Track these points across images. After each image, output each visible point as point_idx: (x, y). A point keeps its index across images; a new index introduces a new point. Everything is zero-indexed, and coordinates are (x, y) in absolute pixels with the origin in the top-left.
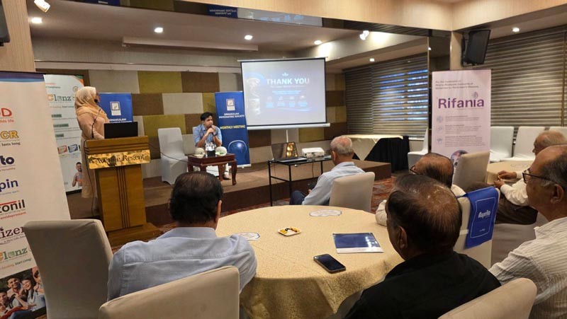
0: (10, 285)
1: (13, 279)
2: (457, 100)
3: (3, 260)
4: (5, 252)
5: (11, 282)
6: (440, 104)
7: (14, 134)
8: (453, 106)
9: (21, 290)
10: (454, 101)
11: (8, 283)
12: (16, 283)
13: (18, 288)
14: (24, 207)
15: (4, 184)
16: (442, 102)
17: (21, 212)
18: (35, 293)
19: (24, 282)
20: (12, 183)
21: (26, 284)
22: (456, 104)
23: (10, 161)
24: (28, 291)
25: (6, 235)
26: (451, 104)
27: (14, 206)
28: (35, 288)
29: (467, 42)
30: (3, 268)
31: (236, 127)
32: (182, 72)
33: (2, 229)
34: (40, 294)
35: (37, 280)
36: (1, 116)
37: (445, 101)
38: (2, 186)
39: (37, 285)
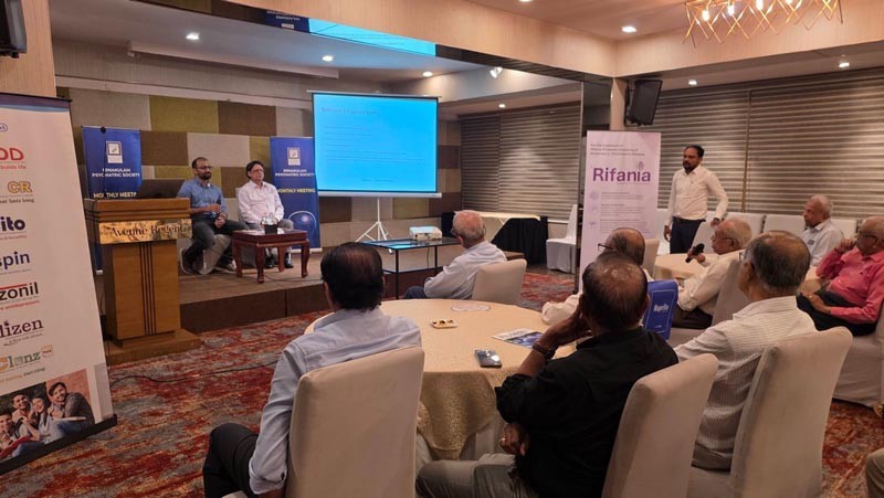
0: (16, 405)
1: (21, 396)
2: (617, 171)
3: (8, 368)
4: (10, 357)
5: (18, 401)
6: (595, 175)
7: (25, 186)
8: (612, 179)
9: (31, 412)
10: (612, 173)
11: (13, 402)
12: (25, 402)
13: (27, 409)
14: (37, 292)
15: (11, 258)
16: (598, 172)
17: (33, 300)
18: (49, 417)
19: (35, 401)
20: (22, 256)
21: (37, 404)
22: (616, 176)
23: (20, 225)
24: (39, 414)
25: (12, 332)
26: (609, 175)
27: (24, 291)
28: (49, 410)
29: (632, 94)
30: (7, 380)
31: (301, 191)
32: (219, 102)
33: (7, 324)
34: (56, 419)
35: (53, 399)
36: (9, 159)
37: (602, 171)
38: (9, 261)
39: (52, 406)
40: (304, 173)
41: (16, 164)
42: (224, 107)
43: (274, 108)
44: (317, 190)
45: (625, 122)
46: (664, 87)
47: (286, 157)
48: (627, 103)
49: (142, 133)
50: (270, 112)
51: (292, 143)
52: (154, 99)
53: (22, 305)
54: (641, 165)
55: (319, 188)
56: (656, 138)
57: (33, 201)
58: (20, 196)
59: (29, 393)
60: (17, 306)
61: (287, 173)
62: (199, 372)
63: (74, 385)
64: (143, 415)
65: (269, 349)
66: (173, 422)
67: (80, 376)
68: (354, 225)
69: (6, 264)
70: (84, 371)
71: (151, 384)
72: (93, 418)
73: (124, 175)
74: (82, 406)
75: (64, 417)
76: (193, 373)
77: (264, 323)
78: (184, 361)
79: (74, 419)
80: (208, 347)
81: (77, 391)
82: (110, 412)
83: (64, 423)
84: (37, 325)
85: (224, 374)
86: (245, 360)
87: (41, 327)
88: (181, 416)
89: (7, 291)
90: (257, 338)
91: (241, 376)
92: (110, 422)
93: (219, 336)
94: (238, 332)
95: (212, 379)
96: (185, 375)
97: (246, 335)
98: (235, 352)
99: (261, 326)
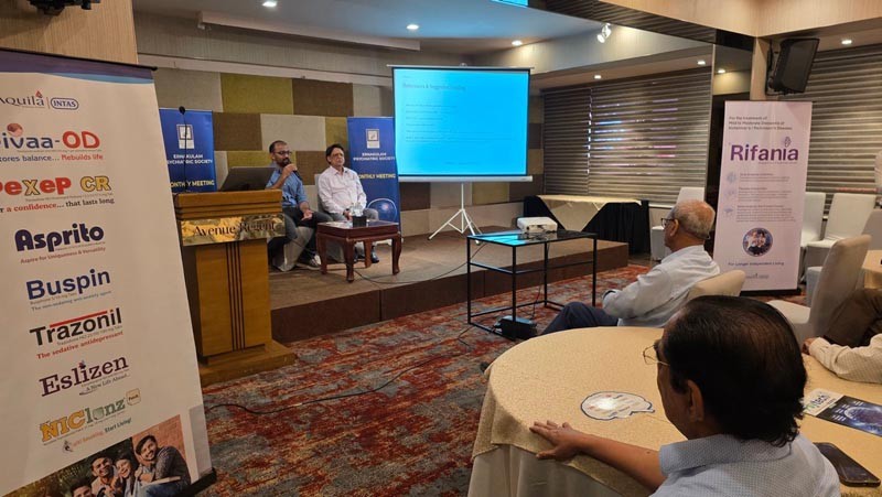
0: (96, 472)
1: (102, 460)
2: (759, 149)
3: (85, 424)
4: (88, 410)
5: (99, 466)
6: (733, 153)
7: (103, 182)
8: (753, 158)
9: (115, 478)
10: (754, 150)
11: (92, 468)
12: (107, 467)
13: (109, 476)
14: (120, 321)
15: (85, 277)
16: (737, 150)
17: (116, 331)
18: (137, 483)
19: (119, 463)
20: (100, 275)
21: (122, 466)
22: (757, 154)
23: (97, 234)
24: (125, 480)
25: (89, 376)
26: (750, 153)
27: (103, 321)
28: (137, 474)
29: (776, 56)
30: (85, 440)
31: (380, 176)
32: (294, 79)
33: (83, 366)
34: (145, 483)
35: (141, 458)
36: (81, 146)
37: (741, 149)
38: (83, 282)
39: (140, 468)
40: (383, 157)
41: (90, 152)
42: (299, 85)
43: (350, 86)
44: (397, 176)
45: (766, 90)
46: (821, 47)
47: (364, 139)
48: (769, 68)
49: (215, 116)
50: (346, 89)
51: (370, 123)
52: (225, 77)
53: (100, 340)
54: (787, 141)
55: (399, 173)
56: (806, 109)
57: (112, 201)
58: (96, 195)
59: (111, 454)
60: (95, 341)
61: (366, 157)
62: (301, 399)
63: (166, 437)
64: (244, 465)
65: (373, 365)
66: (284, 477)
67: (173, 425)
68: (433, 213)
69: (80, 287)
70: (178, 417)
71: (247, 416)
72: (188, 476)
73: (196, 162)
74: (175, 463)
75: (154, 479)
76: (292, 400)
77: (357, 329)
78: (279, 382)
79: (167, 480)
80: (304, 363)
81: (169, 444)
82: (207, 467)
83: (154, 487)
84: (121, 364)
85: (331, 403)
86: (351, 382)
87: (125, 366)
88: (292, 468)
89: (83, 322)
90: (356, 350)
91: (351, 405)
92: (209, 479)
93: (312, 347)
94: (333, 342)
95: (318, 408)
96: (284, 403)
97: (342, 346)
98: (336, 369)
99: (355, 333)
